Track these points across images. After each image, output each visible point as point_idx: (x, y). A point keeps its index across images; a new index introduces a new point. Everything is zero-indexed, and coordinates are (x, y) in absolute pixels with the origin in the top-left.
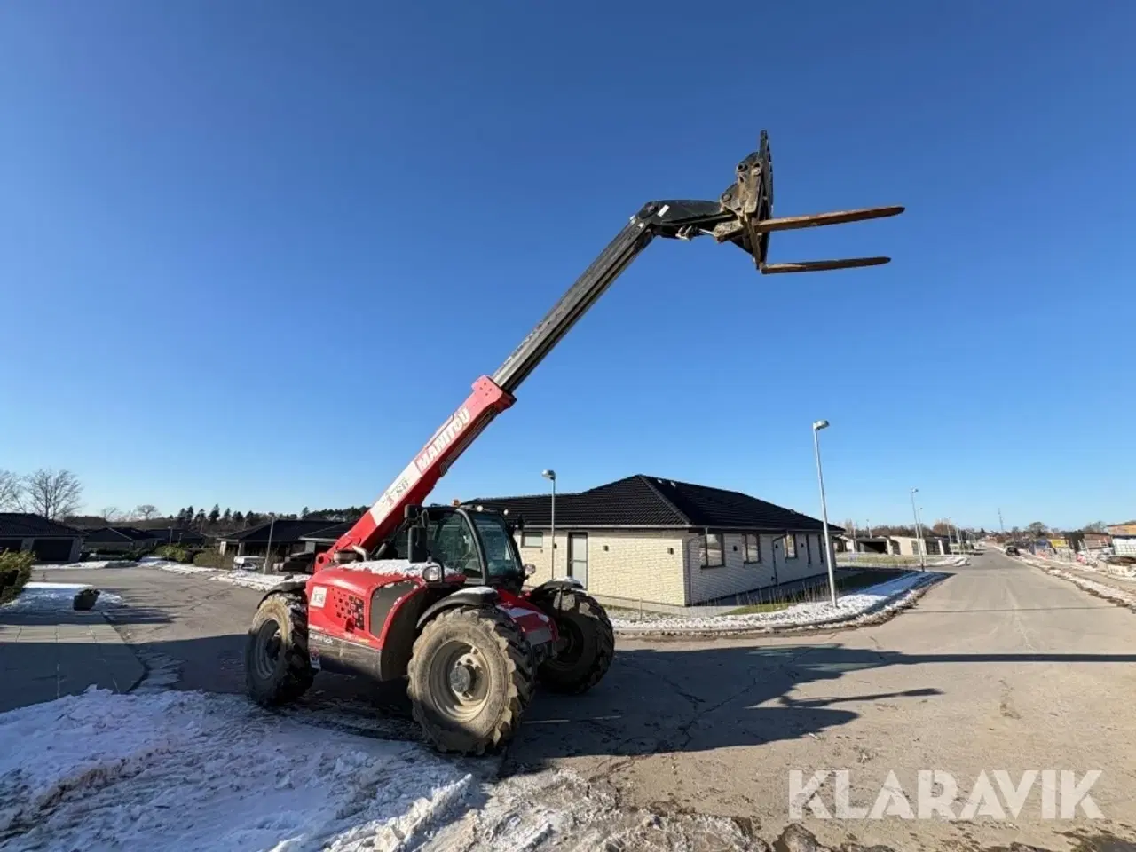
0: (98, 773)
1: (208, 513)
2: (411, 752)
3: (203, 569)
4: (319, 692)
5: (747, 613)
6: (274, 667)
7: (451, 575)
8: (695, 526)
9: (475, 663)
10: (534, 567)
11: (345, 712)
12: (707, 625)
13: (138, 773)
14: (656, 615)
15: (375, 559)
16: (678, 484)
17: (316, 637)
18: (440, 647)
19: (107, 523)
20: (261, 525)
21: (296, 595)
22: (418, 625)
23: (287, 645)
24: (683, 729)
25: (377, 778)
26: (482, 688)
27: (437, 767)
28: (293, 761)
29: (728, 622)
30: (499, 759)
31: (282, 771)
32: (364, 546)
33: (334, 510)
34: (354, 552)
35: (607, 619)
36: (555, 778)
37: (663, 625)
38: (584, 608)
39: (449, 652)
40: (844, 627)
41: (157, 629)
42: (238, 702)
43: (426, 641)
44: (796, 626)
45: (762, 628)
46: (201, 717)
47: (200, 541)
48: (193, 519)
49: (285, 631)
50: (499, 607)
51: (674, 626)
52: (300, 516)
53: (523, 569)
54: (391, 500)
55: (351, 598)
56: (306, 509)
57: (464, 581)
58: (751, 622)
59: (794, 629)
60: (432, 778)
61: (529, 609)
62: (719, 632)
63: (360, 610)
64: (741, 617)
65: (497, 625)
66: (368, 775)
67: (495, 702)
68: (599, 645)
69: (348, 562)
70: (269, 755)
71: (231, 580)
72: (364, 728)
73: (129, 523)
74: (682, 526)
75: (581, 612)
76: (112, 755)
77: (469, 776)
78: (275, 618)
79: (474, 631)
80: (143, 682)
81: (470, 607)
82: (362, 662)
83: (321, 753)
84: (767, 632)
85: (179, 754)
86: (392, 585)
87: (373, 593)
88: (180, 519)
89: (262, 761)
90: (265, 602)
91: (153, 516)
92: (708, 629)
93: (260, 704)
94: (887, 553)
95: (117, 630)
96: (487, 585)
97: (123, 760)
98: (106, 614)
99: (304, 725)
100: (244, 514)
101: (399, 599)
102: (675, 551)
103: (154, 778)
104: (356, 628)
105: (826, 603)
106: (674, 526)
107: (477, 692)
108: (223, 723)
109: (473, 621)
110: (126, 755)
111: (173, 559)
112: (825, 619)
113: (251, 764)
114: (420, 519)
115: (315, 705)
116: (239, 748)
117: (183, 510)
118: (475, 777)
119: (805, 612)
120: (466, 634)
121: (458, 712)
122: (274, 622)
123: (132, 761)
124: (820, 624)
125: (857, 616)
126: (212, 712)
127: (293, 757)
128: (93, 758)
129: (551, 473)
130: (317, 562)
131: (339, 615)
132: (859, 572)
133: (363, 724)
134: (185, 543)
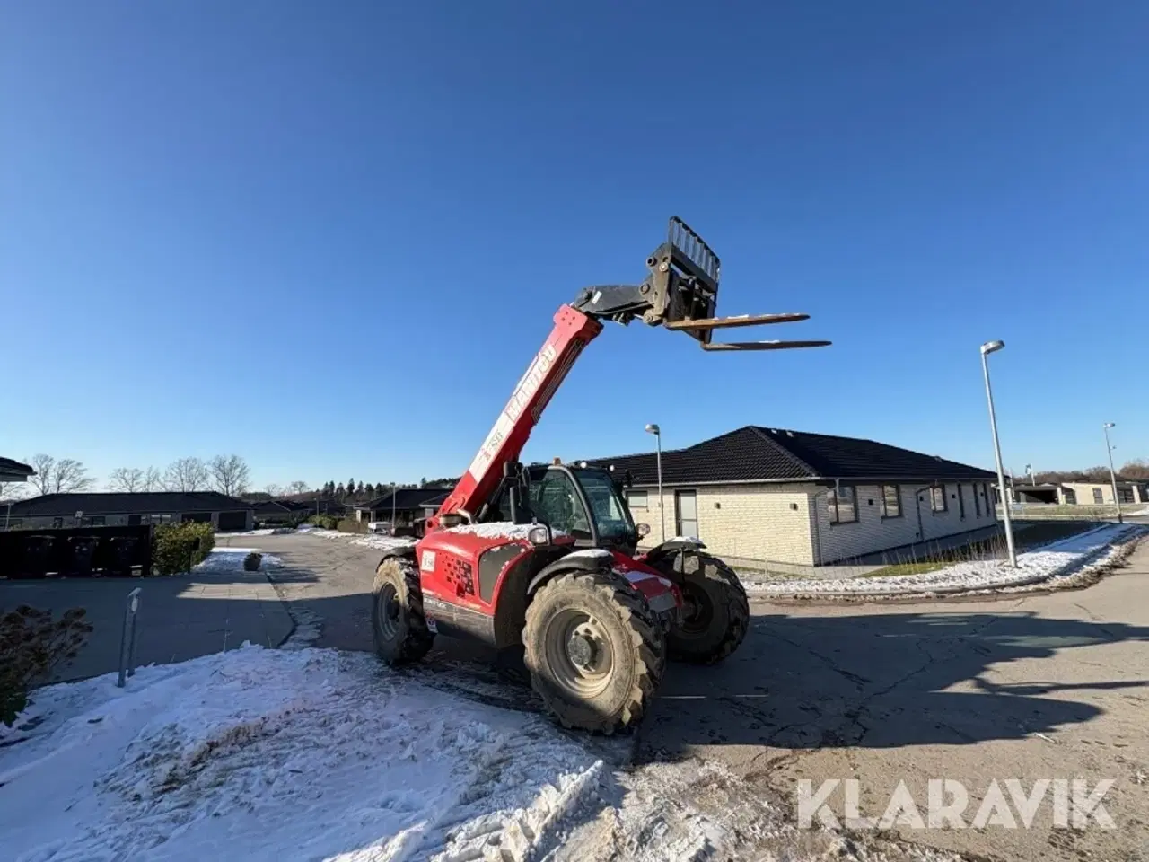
0: (242, 731)
1: (346, 486)
2: (532, 726)
3: (345, 534)
4: (441, 653)
5: (896, 574)
6: (396, 629)
7: (559, 537)
8: (823, 478)
9: (595, 634)
10: (648, 526)
11: (464, 676)
12: (849, 588)
13: (277, 731)
14: (782, 576)
15: (480, 522)
16: (795, 433)
17: (430, 602)
18: (554, 616)
19: (272, 497)
20: (386, 495)
21: (408, 559)
22: (529, 592)
23: (404, 608)
24: (852, 716)
25: (500, 756)
26: (605, 660)
27: (563, 748)
28: (416, 728)
29: (875, 585)
30: (630, 741)
31: (406, 739)
32: (466, 508)
33: (447, 479)
34: (458, 515)
35: (738, 583)
36: (702, 772)
37: (793, 587)
38: (711, 572)
39: (564, 622)
40: (1033, 591)
41: (306, 587)
42: (368, 660)
43: (539, 609)
44: (964, 590)
45: (921, 593)
46: (335, 675)
47: (341, 510)
48: (335, 491)
49: (402, 594)
50: (614, 570)
51: (807, 588)
52: (419, 486)
53: (636, 529)
54: (487, 455)
55: (459, 563)
56: (424, 480)
57: (573, 543)
58: (906, 585)
59: (963, 594)
60: (557, 760)
61: (649, 573)
62: (865, 596)
63: (469, 575)
64: (891, 579)
65: (616, 592)
66: (490, 752)
67: (621, 679)
68: (731, 613)
69: (454, 525)
70: (393, 719)
71: (367, 544)
72: (484, 694)
73: (287, 497)
74: (808, 478)
75: (707, 575)
76: (255, 713)
77: (599, 763)
78: (390, 581)
79: (590, 598)
80: (291, 637)
81: (583, 572)
82: (476, 627)
83: (442, 723)
84: (928, 597)
85: (315, 714)
86: (498, 548)
87: (480, 556)
88: (325, 493)
89: (387, 726)
90: (381, 566)
91: (305, 490)
92: (851, 593)
93: (387, 663)
94: (1057, 502)
95: (276, 588)
96: (599, 546)
97: (264, 718)
98: (269, 574)
99: (427, 688)
100: (374, 486)
101: (507, 563)
102: (799, 506)
103: (291, 738)
104: (467, 594)
105: (998, 562)
106: (797, 479)
107: (599, 665)
108: (354, 682)
109: (588, 587)
110: (266, 713)
111: (321, 527)
112: (1004, 582)
113: (378, 730)
114: (521, 477)
115: (436, 667)
116: (367, 710)
117: (327, 484)
118: (606, 763)
119: (973, 573)
120: (582, 603)
121: (579, 685)
122: (390, 585)
123: (273, 719)
124: (999, 587)
125: (1048, 577)
126: (345, 670)
127: (415, 724)
128: (238, 716)
129: (655, 427)
130: (427, 527)
131: (449, 579)
132: (1029, 525)
133: (483, 689)
134: (331, 512)
